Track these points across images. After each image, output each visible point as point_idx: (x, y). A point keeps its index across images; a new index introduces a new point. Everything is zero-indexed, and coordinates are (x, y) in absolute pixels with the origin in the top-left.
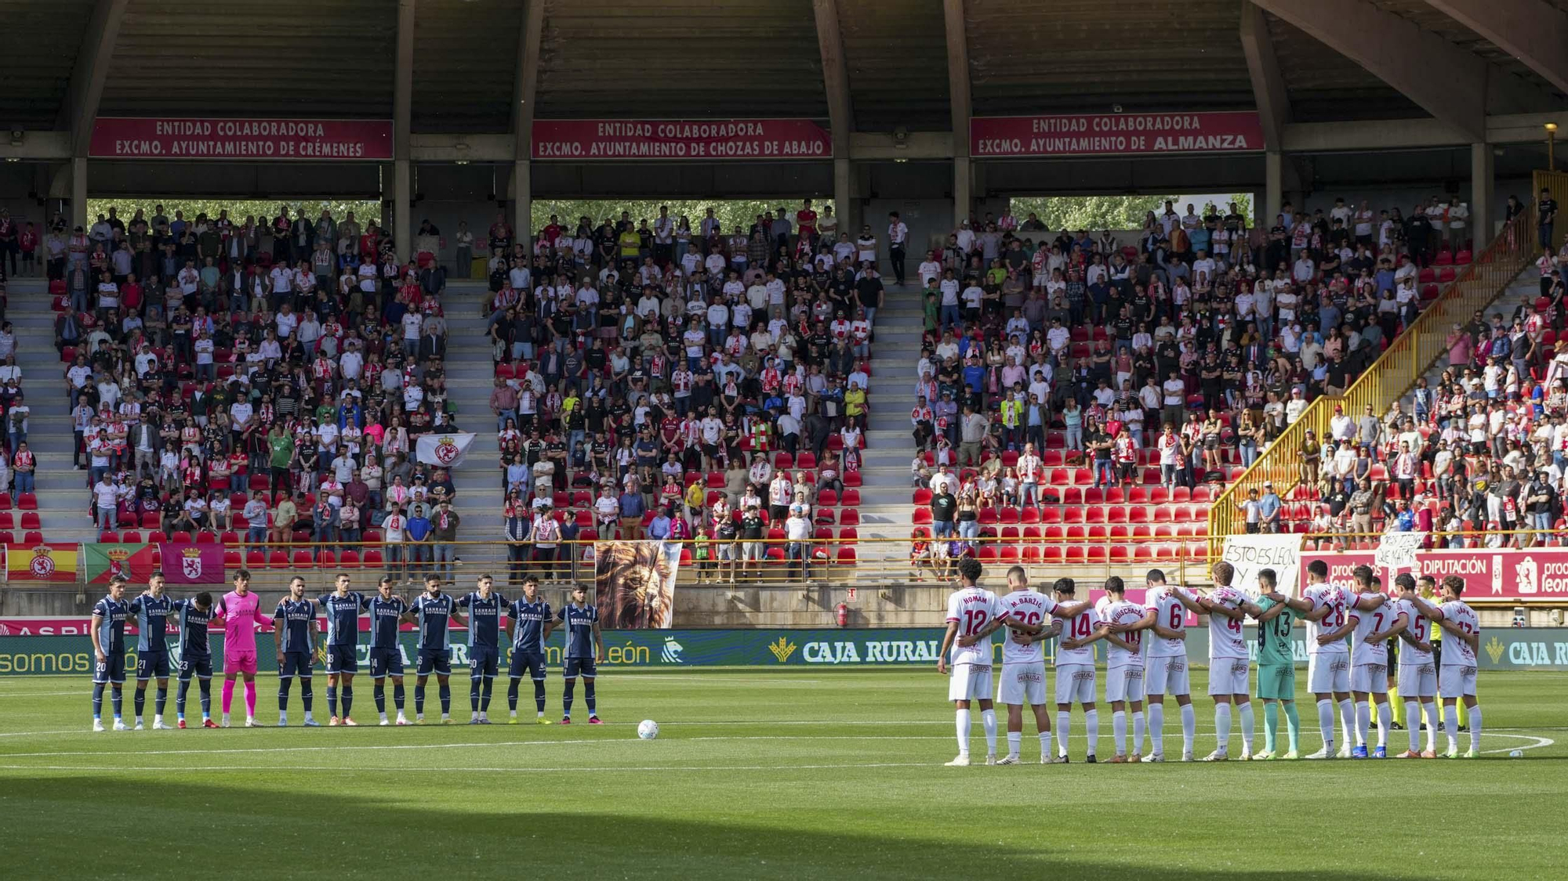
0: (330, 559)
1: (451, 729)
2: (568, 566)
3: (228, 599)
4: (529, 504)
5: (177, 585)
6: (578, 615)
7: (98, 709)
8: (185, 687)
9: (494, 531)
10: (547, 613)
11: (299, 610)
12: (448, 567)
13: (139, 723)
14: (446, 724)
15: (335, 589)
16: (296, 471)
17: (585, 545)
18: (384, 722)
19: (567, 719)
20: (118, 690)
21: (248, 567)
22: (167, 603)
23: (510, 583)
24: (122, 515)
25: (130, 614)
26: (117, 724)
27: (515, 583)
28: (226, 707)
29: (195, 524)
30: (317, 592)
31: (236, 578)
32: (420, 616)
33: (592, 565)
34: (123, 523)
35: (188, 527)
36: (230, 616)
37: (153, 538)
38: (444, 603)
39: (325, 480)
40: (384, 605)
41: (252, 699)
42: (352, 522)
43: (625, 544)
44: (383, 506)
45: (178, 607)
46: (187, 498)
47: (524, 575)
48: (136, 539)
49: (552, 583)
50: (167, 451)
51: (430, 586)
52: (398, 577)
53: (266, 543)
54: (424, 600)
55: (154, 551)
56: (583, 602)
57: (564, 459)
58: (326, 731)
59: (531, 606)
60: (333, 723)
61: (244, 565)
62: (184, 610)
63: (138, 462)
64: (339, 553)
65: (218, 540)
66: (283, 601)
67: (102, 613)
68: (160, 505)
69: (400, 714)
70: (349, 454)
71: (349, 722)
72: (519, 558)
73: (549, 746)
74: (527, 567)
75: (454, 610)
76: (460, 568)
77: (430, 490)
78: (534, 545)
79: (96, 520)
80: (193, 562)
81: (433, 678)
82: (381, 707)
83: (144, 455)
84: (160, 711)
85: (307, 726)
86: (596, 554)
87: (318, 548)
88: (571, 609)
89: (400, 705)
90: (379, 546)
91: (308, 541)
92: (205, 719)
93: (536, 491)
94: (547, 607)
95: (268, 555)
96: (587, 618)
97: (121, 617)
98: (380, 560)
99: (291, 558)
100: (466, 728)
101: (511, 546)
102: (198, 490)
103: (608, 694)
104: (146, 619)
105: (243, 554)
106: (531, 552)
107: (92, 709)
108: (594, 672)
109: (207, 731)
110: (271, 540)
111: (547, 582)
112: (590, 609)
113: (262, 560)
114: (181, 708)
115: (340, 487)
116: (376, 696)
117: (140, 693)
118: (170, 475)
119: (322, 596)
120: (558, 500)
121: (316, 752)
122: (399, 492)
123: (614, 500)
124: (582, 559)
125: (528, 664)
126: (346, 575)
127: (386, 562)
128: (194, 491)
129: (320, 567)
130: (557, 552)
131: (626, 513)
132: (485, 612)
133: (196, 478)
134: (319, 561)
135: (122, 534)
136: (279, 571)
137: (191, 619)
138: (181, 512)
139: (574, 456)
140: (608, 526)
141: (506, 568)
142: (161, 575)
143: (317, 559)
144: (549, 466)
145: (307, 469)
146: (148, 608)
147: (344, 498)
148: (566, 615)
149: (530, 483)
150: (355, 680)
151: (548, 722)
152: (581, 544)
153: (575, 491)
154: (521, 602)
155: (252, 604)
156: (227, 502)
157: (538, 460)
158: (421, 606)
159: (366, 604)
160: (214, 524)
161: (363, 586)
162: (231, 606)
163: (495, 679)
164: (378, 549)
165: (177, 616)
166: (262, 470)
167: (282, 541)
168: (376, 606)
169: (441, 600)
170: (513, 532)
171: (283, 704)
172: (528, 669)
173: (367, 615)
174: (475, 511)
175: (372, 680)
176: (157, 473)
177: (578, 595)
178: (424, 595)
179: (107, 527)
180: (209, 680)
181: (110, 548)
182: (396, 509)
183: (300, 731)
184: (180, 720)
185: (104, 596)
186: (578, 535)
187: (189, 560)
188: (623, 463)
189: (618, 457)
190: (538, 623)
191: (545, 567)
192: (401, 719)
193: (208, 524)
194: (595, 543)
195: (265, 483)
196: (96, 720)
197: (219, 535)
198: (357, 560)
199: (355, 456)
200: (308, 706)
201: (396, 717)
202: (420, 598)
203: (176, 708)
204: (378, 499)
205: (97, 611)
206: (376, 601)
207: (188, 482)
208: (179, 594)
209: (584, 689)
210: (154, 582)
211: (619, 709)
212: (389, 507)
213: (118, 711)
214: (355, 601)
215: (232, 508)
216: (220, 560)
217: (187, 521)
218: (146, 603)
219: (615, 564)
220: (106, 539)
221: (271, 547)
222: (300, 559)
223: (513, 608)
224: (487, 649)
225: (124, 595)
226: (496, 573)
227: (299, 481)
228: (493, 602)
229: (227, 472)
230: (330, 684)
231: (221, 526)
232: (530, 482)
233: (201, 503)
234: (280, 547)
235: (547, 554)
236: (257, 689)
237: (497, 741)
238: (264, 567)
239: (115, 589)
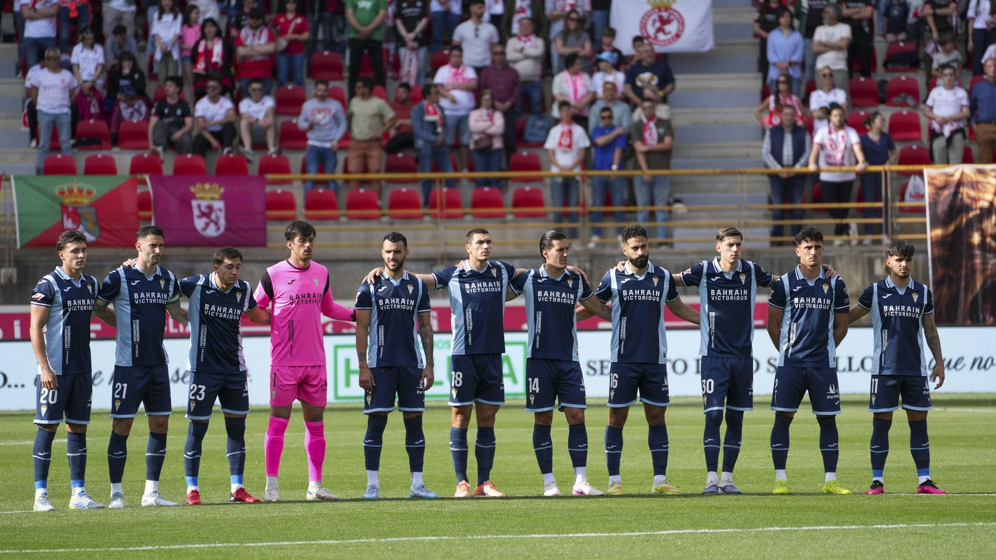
0: (453, 203)
1: (670, 502)
2: (876, 212)
3: (276, 275)
4: (806, 102)
5: (181, 251)
6: (897, 300)
7: (43, 472)
8: (199, 431)
9: (743, 151)
10: (840, 295)
11: (397, 293)
12: (660, 216)
13: (117, 496)
14: (660, 494)
15: (466, 257)
16: (391, 47)
17: (908, 174)
18: (551, 491)
19: (877, 486)
20: (78, 439)
21: (309, 217)
22: (168, 280)
23: (773, 244)
24: (81, 125)
25: (101, 301)
26: (78, 499)
27: (781, 244)
28: (273, 465)
29: (215, 143)
30: (430, 262)
31: (289, 237)
32: (614, 303)
33: (921, 211)
34: (84, 140)
35: (201, 146)
36: (279, 306)
37: (137, 167)
38: (656, 281)
39: (444, 62)
40: (551, 284)
41: (317, 451)
42: (490, 137)
43: (981, 172)
44: (544, 109)
45: (187, 290)
46: (199, 96)
47: (796, 229)
48: (106, 168)
49: (848, 243)
50: (162, 12)
51: (630, 247)
52: (574, 234)
53: (339, 175)
54: (620, 275)
55: (140, 190)
56: (905, 277)
57: (870, 21)
58: (449, 506)
59: (811, 283)
60: (461, 491)
61: (300, 213)
62: (197, 294)
63: (108, 28)
64: (467, 193)
65: (253, 169)
66: (370, 277)
67: (49, 299)
68: (149, 106)
69: (579, 477)
70: (486, 16)
71: (488, 490)
72: (787, 199)
73: (845, 533)
74: (802, 214)
75: (672, 294)
76: (682, 217)
77: (631, 79)
78: (816, 175)
79: (34, 134)
80: (210, 208)
81: (637, 413)
82: (546, 464)
83: (120, 16)
84: (155, 475)
85: (416, 497)
86: (927, 191)
87: (428, 184)
88: (883, 289)
89: (579, 459)
90: (540, 179)
91: (413, 170)
92: (234, 487)
93: (819, 80)
94: (840, 285)
95: (343, 198)
96: (913, 305)
97: (84, 304)
98: (539, 203)
99: (384, 202)
100: (695, 501)
101: (774, 178)
102: (220, 81)
103: (950, 441)
104: (128, 309)
105: (299, 197)
106: (808, 189)
107: (32, 471)
108: (924, 400)
109: (240, 508)
110: (346, 170)
111: (838, 241)
112: (919, 289)
113: (332, 205)
114: (193, 468)
115: (470, 74)
116: (537, 443)
117: (118, 443)
118: (167, 55)
119: (441, 268)
120: (856, 95)
121: (432, 543)
122: (575, 83)
123: (961, 93)
124: (902, 199)
125: (806, 384)
126: (484, 232)
127: (551, 208)
128: (212, 83)
129: (434, 216)
130: (856, 187)
131: (983, 115)
132: (729, 294)
133: (216, 58)
134: (433, 205)
135: (81, 159)
136: (363, 225)
137: (211, 309)
138: (188, 120)
139: (887, 14)
140: (949, 141)
141: (766, 217)
142: (157, 232)
143: (431, 203)
144: (842, 32)
145: (411, 44)
146: (132, 290)
147: (477, 92)
148: (875, 298)
149: (806, 64)
150: (500, 417)
151: (845, 492)
152: (900, 173)
153: (889, 77)
154: (792, 276)
155: (318, 285)
156: (269, 102)
157: (820, 23)
158: (614, 286)
159: (517, 282)
160: (247, 140)
161: (511, 250)
162: (280, 288)
163: (748, 414)
164: (536, 186)
165: (185, 306)
166: (331, 45)
167: (366, 170)
168: (537, 286)
169: (649, 276)
170: (776, 152)
171: (372, 460)
172: (806, 397)
173: (519, 302)
174: (711, 115)
175: (530, 417)
176: (143, 49)
177: (895, 263)
178: (620, 267)
179: (55, 146)
180: (243, 419)
181: (60, 184)
182: (566, 113)
183: (402, 507)
184: (190, 488)
185: (50, 270)
186: (894, 156)
187: (204, 204)
188: (979, 24)
189: (971, 13)
190: (824, 313)
191: (834, 213)
192: (581, 484)
193: (235, 142)
194: (928, 171)
195: (334, 69)
196: (39, 492)
197: (255, 160)
198: (498, 204)
199: (495, 20)
200: (416, 464)
201: (573, 482)
202: (612, 272)
203: (182, 468)
204: (536, 95)
205: (39, 296)
206: (537, 276)
207: (201, 66)
208: (187, 265)
209: (907, 431)
210: (145, 244)
211: (971, 467)
212: (556, 112)
213: (79, 475)
214: (499, 278)
215: (277, 111)
216: (259, 205)
217: (200, 137)
218: (129, 280)
219: (968, 208)
220: (51, 169)
221: (347, 181)
222: (398, 203)
223: (779, 286)
224: (731, 361)
225: (85, 269)
226: (747, 225)
227: (397, 65)
228: (743, 278)
229: (270, 48)
230: (456, 423)
231: (259, 145)
232: (808, 62)
233: (226, 104)
234: (363, 182)
235: (840, 190)
236: (327, 434)
237: (752, 525)
238: (336, 218)
239: (69, 255)
